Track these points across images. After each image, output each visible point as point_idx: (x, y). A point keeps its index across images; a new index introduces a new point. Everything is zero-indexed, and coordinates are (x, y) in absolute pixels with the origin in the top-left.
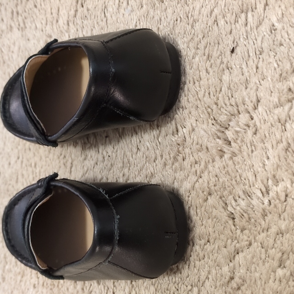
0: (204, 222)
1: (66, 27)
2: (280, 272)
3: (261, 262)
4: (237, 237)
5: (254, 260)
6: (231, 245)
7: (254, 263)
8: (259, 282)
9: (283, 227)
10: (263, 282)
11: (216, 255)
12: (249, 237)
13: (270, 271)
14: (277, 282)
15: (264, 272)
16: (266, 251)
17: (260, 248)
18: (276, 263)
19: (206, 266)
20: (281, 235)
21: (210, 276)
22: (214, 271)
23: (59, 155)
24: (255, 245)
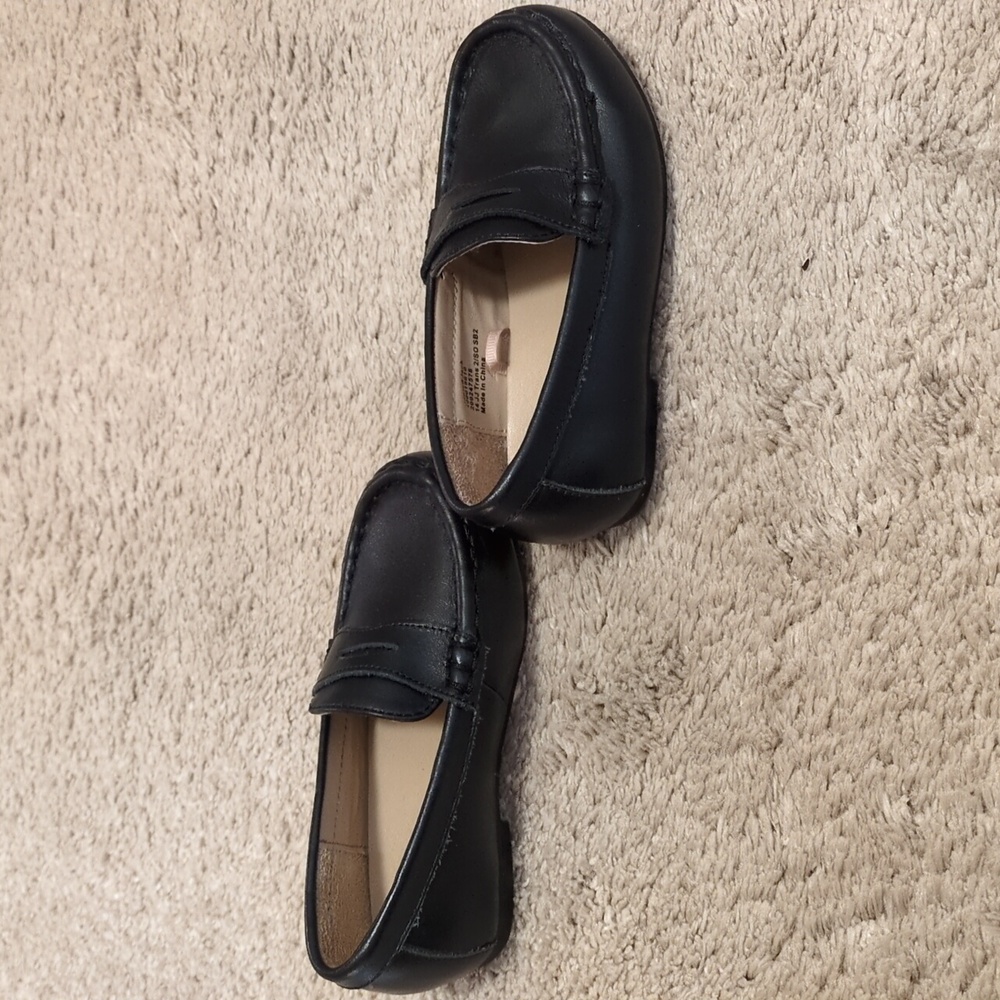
0: (727, 572)
1: (414, 177)
2: (870, 648)
3: (835, 636)
4: (794, 594)
5: (824, 633)
6: (780, 609)
7: (822, 638)
8: (830, 671)
9: (880, 572)
10: (838, 669)
11: (747, 630)
12: (816, 592)
13: (852, 648)
14: (864, 664)
15: (841, 653)
16: (847, 615)
17: (835, 611)
18: (864, 633)
19: (726, 652)
20: (875, 586)
21: (733, 672)
22: (741, 660)
23: (374, 448)
24: (827, 605)
